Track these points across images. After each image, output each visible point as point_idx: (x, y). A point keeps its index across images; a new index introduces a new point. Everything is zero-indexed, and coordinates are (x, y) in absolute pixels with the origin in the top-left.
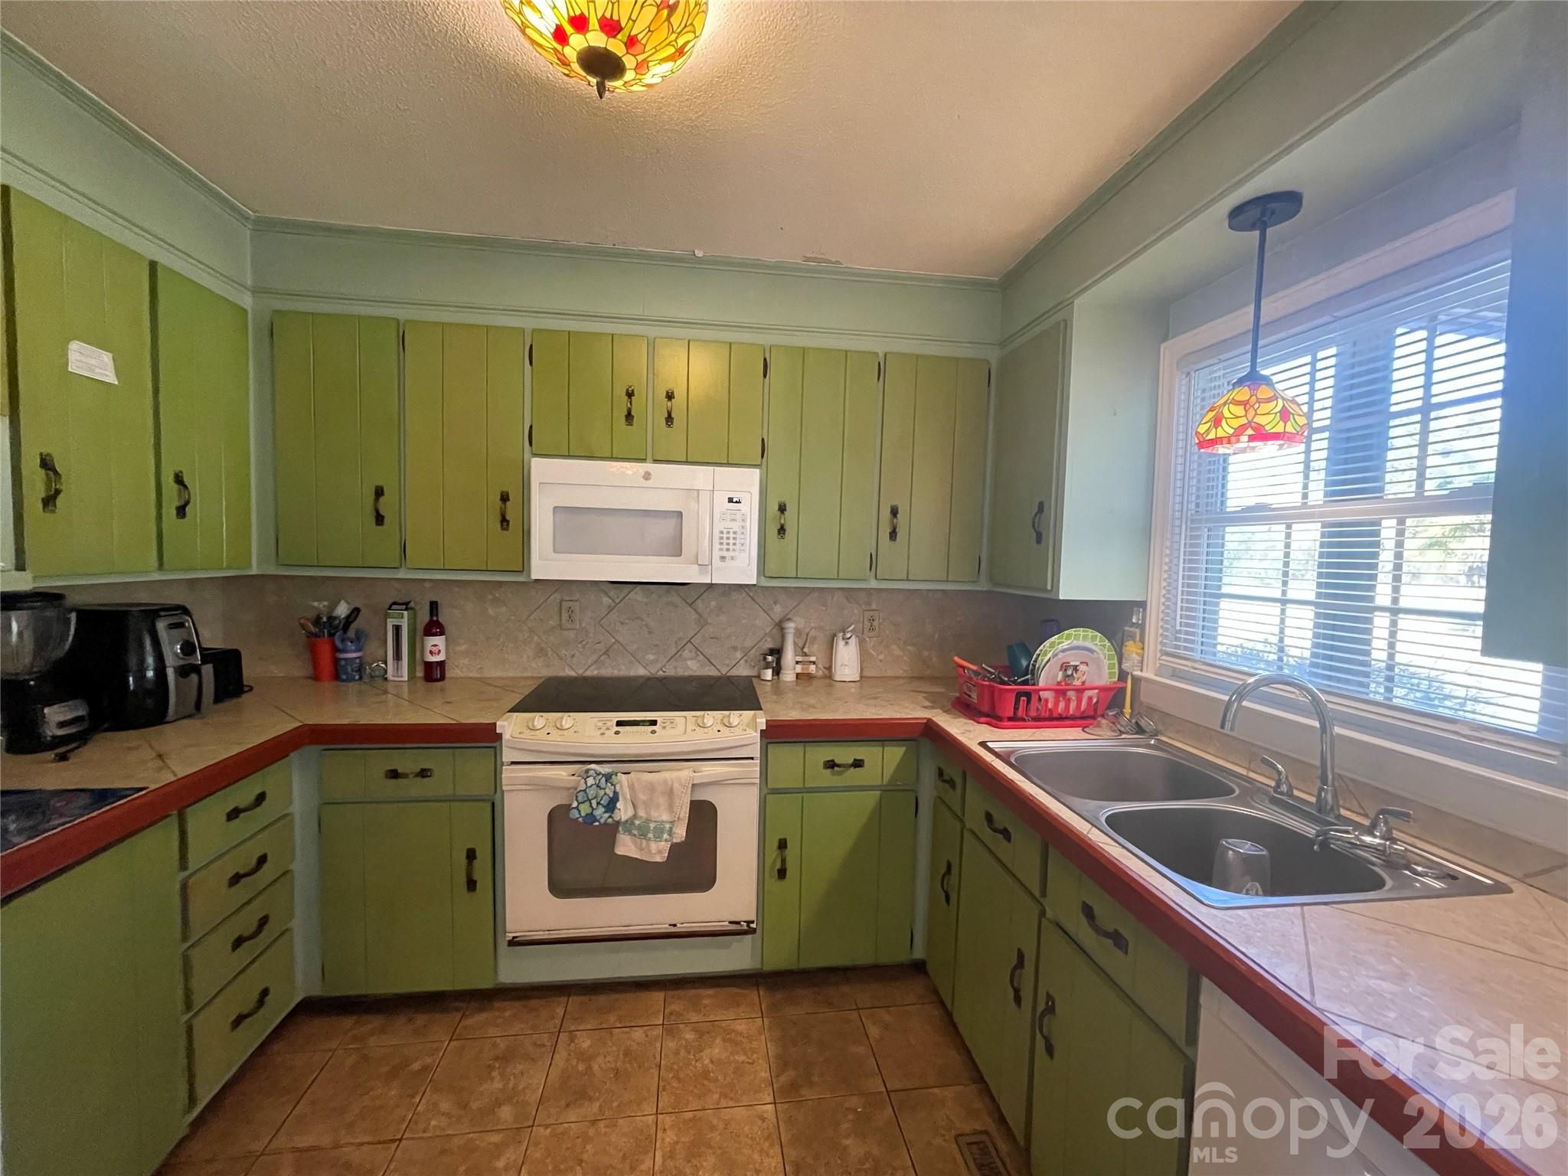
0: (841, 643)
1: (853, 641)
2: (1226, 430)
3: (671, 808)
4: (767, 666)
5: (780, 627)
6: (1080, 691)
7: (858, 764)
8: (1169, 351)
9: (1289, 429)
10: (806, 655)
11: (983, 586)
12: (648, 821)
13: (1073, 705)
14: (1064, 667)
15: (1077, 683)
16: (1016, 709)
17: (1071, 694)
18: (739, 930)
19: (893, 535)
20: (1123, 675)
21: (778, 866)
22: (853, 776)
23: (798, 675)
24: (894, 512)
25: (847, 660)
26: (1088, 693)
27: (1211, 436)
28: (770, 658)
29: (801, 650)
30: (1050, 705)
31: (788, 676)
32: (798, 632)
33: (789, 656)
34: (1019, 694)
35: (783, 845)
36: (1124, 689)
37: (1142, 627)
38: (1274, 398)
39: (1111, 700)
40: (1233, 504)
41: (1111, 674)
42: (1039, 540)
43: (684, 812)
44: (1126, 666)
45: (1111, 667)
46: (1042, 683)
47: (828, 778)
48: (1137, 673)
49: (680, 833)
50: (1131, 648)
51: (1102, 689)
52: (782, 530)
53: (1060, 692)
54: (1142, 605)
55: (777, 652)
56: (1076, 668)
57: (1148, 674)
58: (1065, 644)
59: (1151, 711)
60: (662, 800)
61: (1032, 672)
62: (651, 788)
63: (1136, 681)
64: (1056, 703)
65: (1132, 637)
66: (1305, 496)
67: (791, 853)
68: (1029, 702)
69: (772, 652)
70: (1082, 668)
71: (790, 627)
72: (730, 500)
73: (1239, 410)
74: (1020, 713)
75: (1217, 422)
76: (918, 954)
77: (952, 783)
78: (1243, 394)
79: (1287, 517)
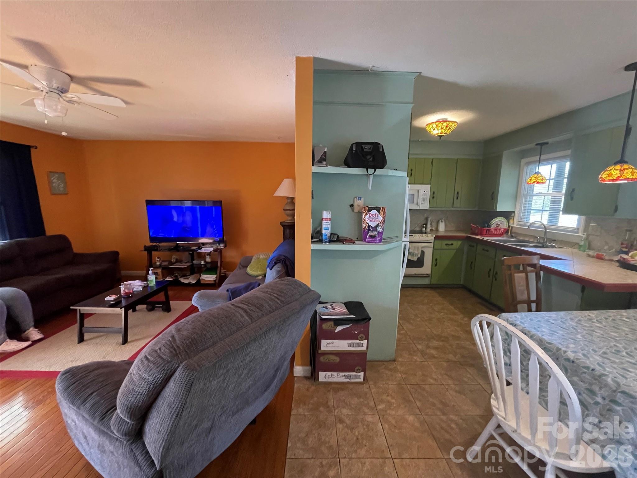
0: (441, 222)
1: (444, 222)
2: (532, 182)
3: (418, 250)
4: (423, 227)
5: (427, 219)
6: (500, 229)
7: (452, 244)
8: (523, 161)
9: (543, 182)
10: (431, 225)
11: (476, 209)
12: (414, 253)
13: (498, 232)
14: (497, 224)
15: (499, 228)
16: (486, 233)
17: (498, 230)
18: (427, 276)
19: (457, 198)
20: (509, 226)
21: (435, 264)
22: (451, 247)
23: (430, 230)
24: (458, 193)
25: (442, 227)
26: (502, 230)
27: (530, 182)
28: (424, 226)
29: (431, 224)
30: (493, 232)
31: (428, 230)
32: (430, 220)
33: (429, 226)
34: (487, 230)
35: (436, 260)
36: (509, 229)
37: (514, 217)
38: (541, 177)
39: (506, 231)
40: (535, 193)
41: (506, 227)
42: (492, 199)
43: (420, 252)
44: (510, 224)
45: (506, 225)
46: (492, 227)
47: (445, 247)
48: (512, 226)
49: (419, 255)
50: (511, 221)
51: (504, 229)
52: (433, 198)
53: (496, 230)
54: (514, 212)
55: (426, 224)
56: (499, 225)
57: (515, 226)
58: (497, 220)
59: (515, 233)
60: (416, 249)
61: (490, 226)
62: (415, 247)
63: (512, 227)
64: (494, 232)
65: (511, 219)
66: (548, 192)
67: (438, 261)
68: (489, 231)
69: (424, 224)
70: (501, 225)
71: (429, 219)
72: (424, 192)
73: (535, 179)
74: (487, 233)
75: (530, 180)
76: (462, 283)
77: (473, 246)
78: (536, 175)
79: (544, 195)
